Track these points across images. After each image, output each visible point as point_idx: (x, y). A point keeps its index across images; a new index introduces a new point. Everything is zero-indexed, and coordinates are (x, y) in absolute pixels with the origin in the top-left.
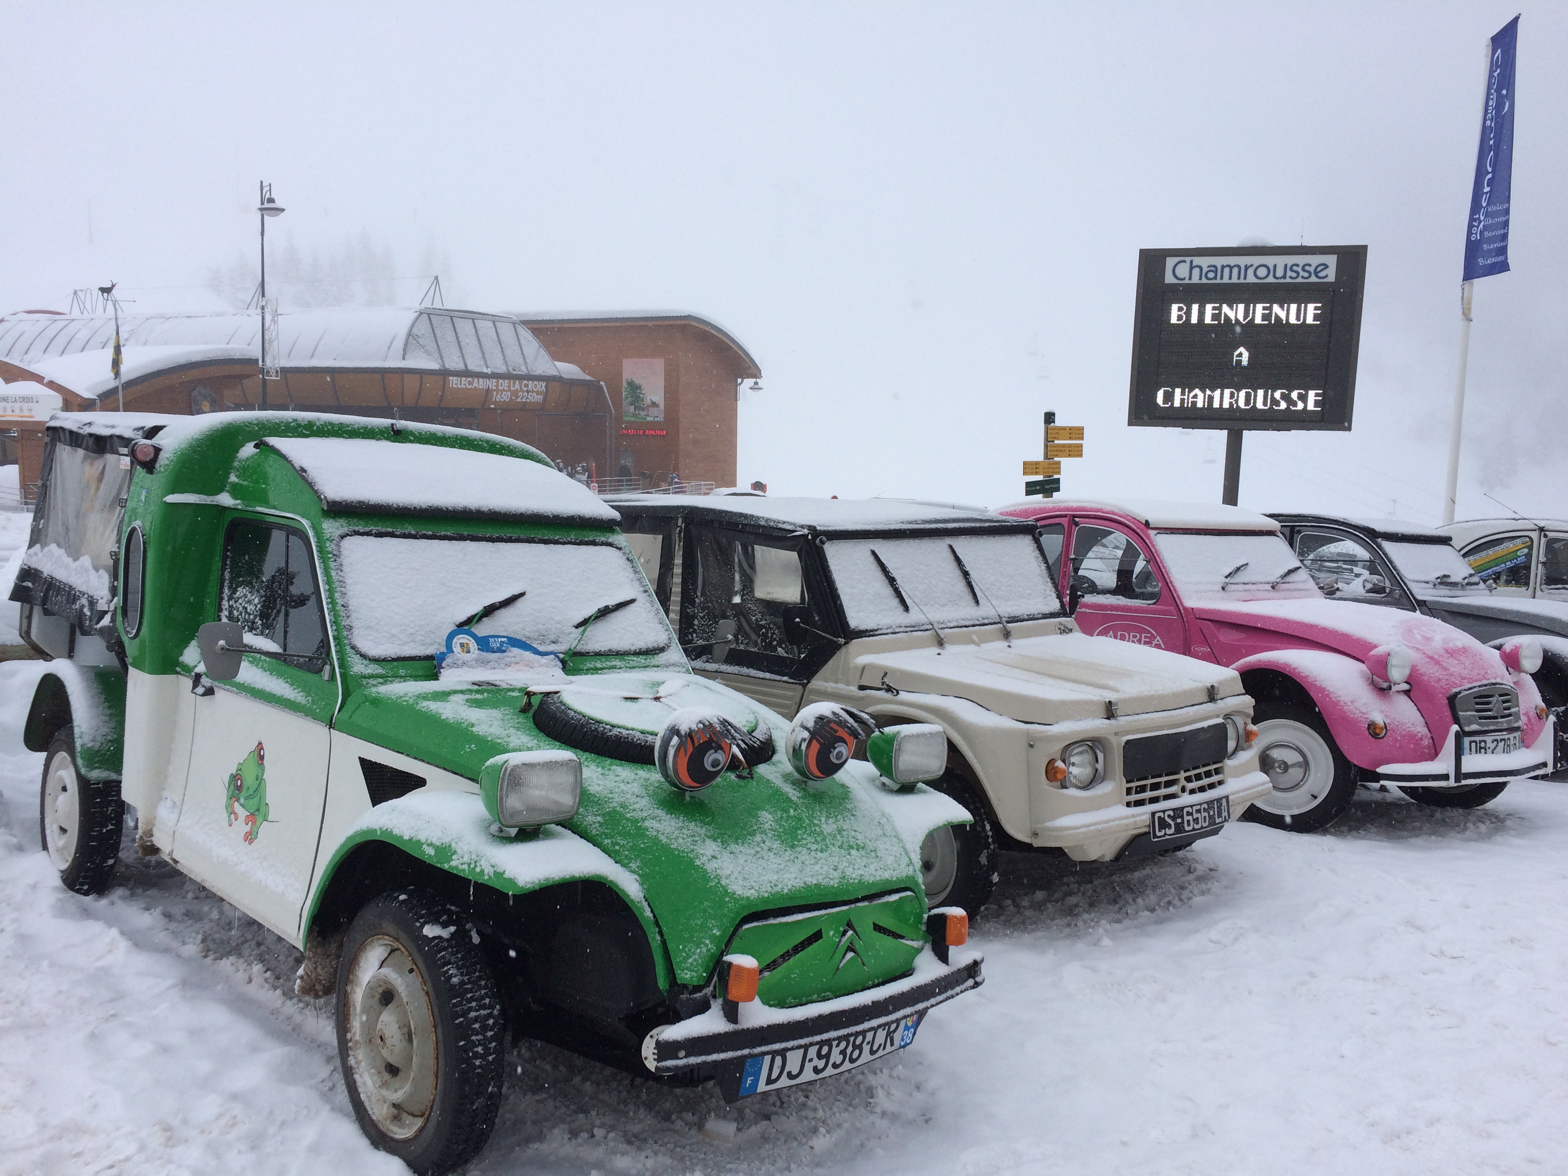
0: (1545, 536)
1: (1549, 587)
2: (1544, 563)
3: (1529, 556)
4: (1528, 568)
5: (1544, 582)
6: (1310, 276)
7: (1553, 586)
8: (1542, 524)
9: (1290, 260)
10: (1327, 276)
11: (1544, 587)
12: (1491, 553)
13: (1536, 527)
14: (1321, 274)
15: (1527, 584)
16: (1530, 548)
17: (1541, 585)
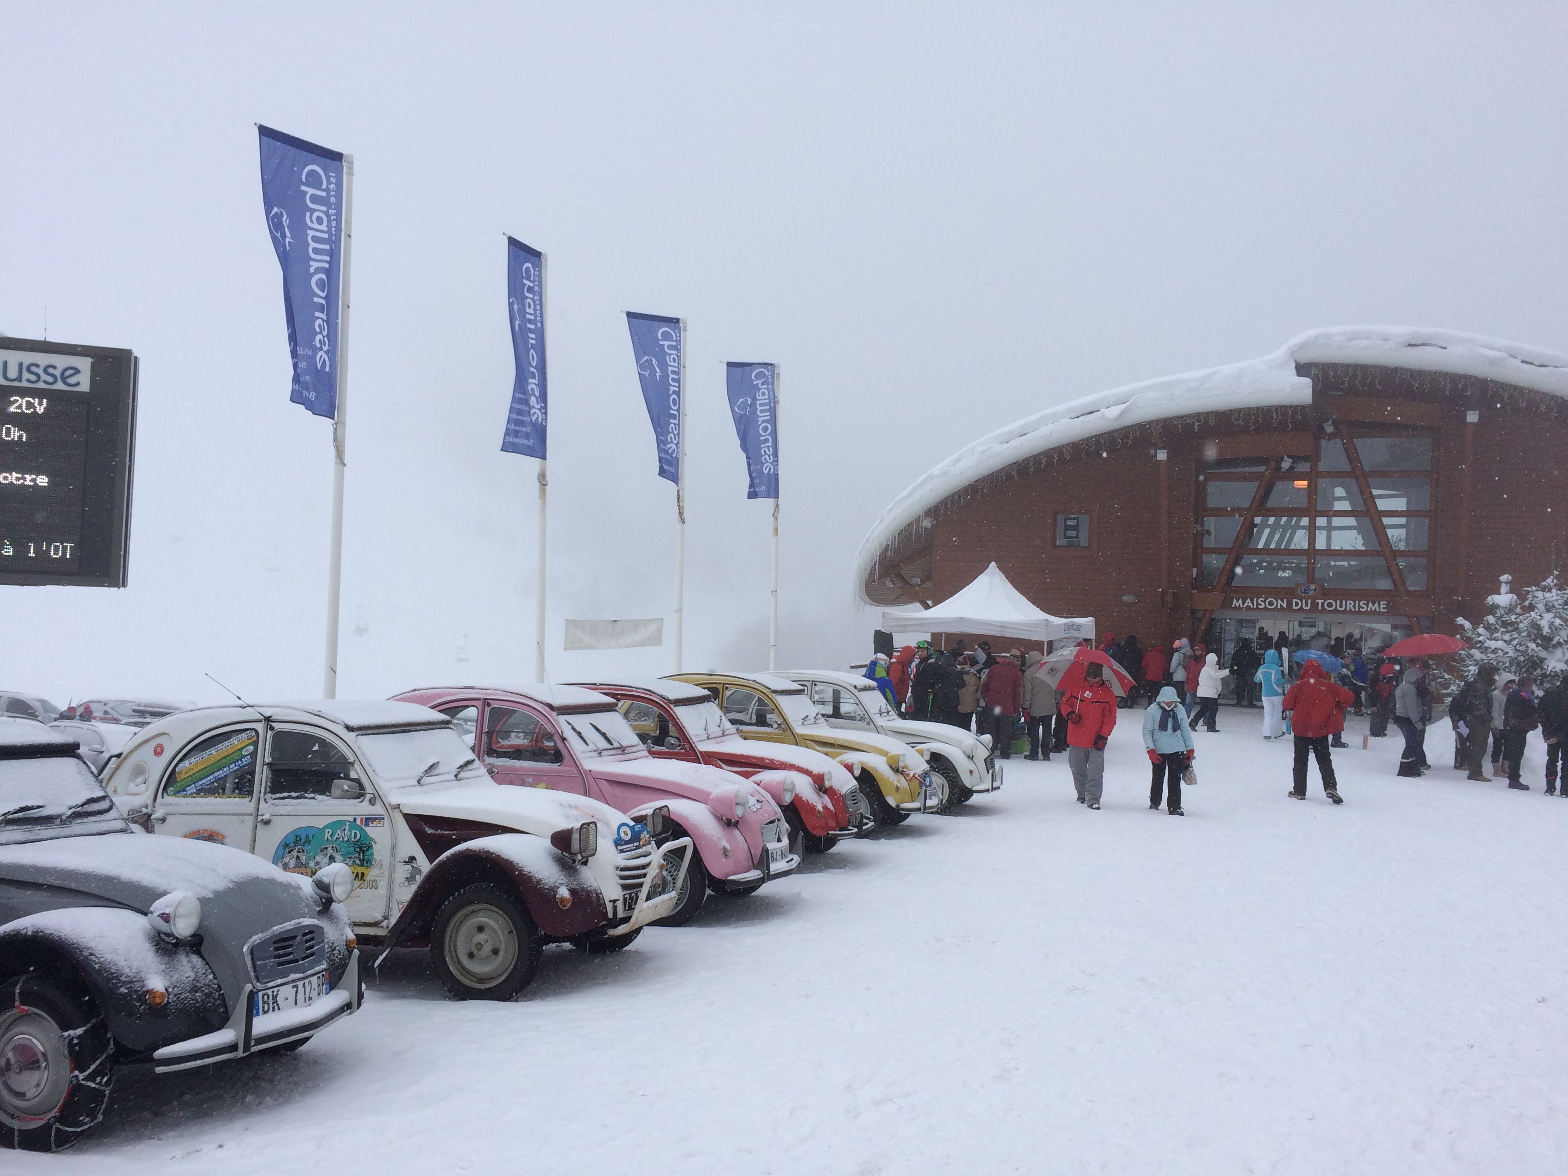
0: (272, 728)
1: (274, 796)
2: (270, 765)
3: (254, 754)
4: (252, 773)
5: (268, 790)
6: (55, 381)
7: (278, 795)
8: (268, 712)
9: (28, 358)
10: (78, 384)
11: (269, 796)
12: (214, 753)
13: (261, 718)
14: (72, 381)
15: (250, 793)
16: (256, 744)
17: (265, 794)
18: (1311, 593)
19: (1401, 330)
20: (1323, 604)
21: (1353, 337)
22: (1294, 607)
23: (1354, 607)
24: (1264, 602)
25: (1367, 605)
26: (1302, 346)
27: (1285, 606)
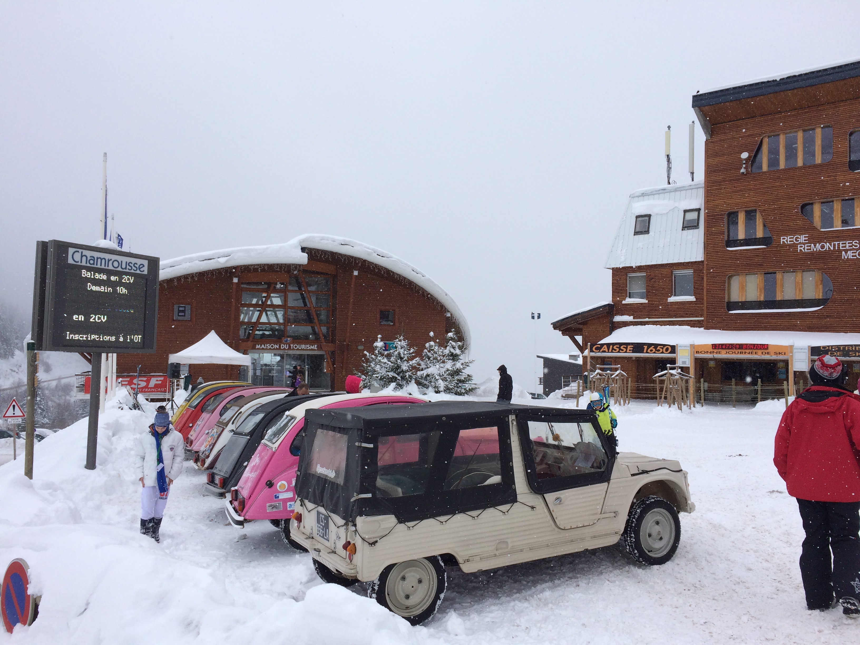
6: (137, 270)
9: (129, 260)
18: (288, 342)
19: (340, 238)
20: (293, 346)
21: (323, 239)
22: (282, 348)
23: (305, 347)
24: (269, 346)
25: (310, 346)
26: (304, 240)
27: (278, 347)
